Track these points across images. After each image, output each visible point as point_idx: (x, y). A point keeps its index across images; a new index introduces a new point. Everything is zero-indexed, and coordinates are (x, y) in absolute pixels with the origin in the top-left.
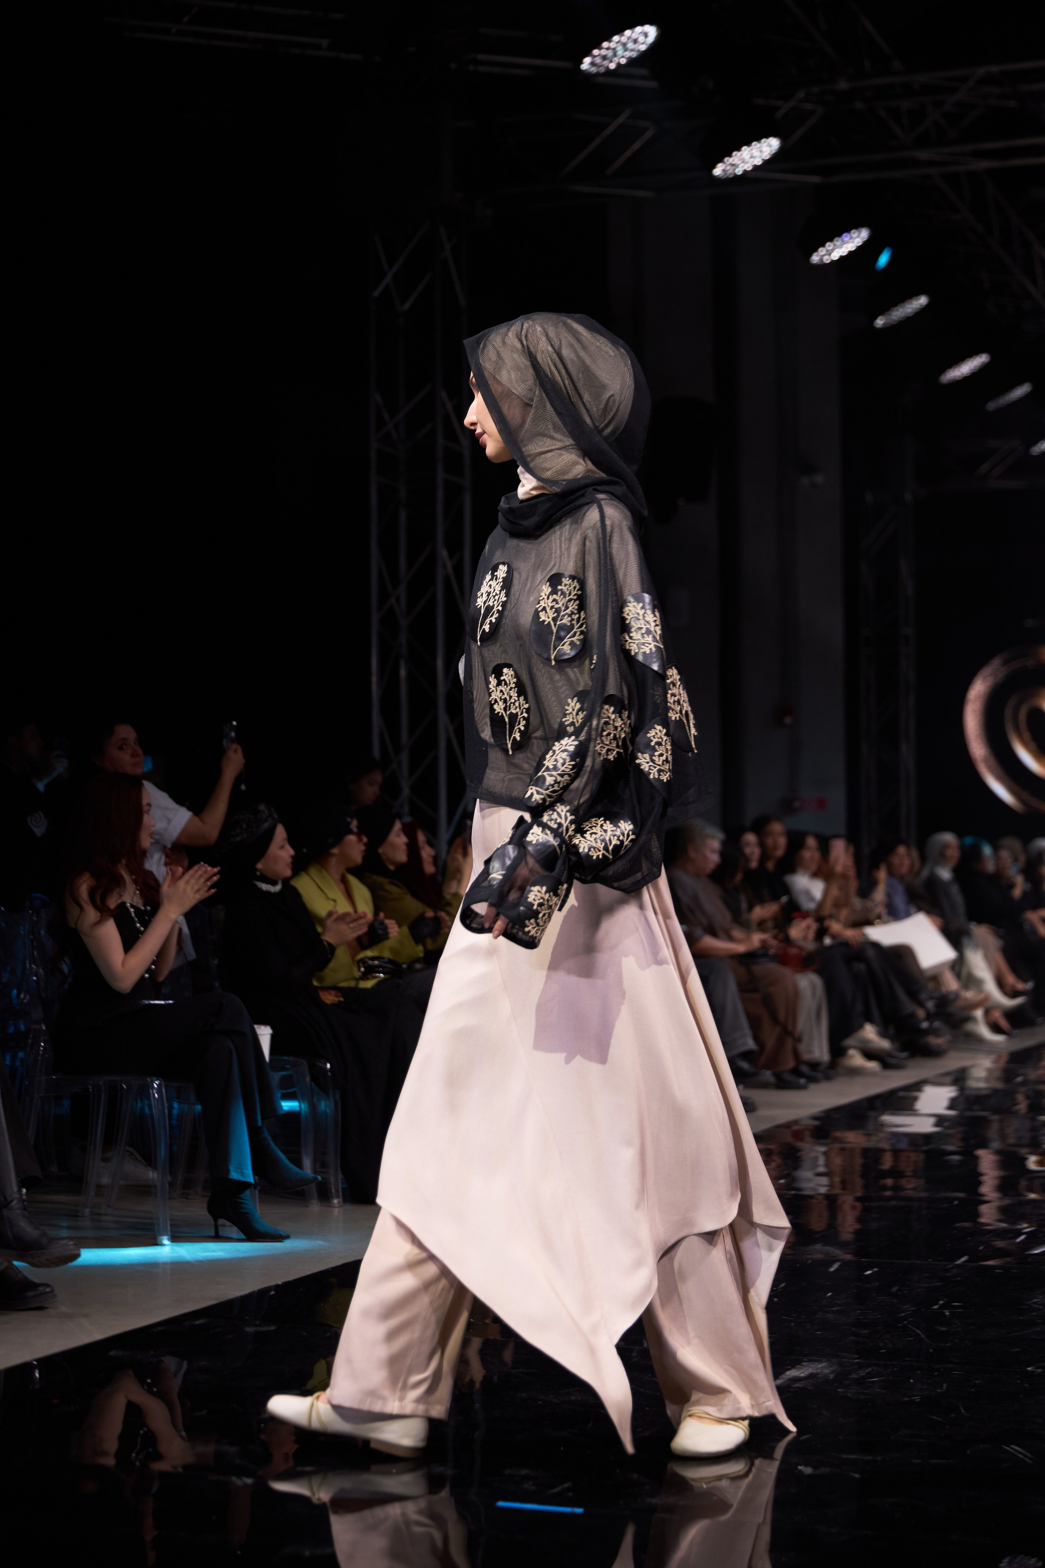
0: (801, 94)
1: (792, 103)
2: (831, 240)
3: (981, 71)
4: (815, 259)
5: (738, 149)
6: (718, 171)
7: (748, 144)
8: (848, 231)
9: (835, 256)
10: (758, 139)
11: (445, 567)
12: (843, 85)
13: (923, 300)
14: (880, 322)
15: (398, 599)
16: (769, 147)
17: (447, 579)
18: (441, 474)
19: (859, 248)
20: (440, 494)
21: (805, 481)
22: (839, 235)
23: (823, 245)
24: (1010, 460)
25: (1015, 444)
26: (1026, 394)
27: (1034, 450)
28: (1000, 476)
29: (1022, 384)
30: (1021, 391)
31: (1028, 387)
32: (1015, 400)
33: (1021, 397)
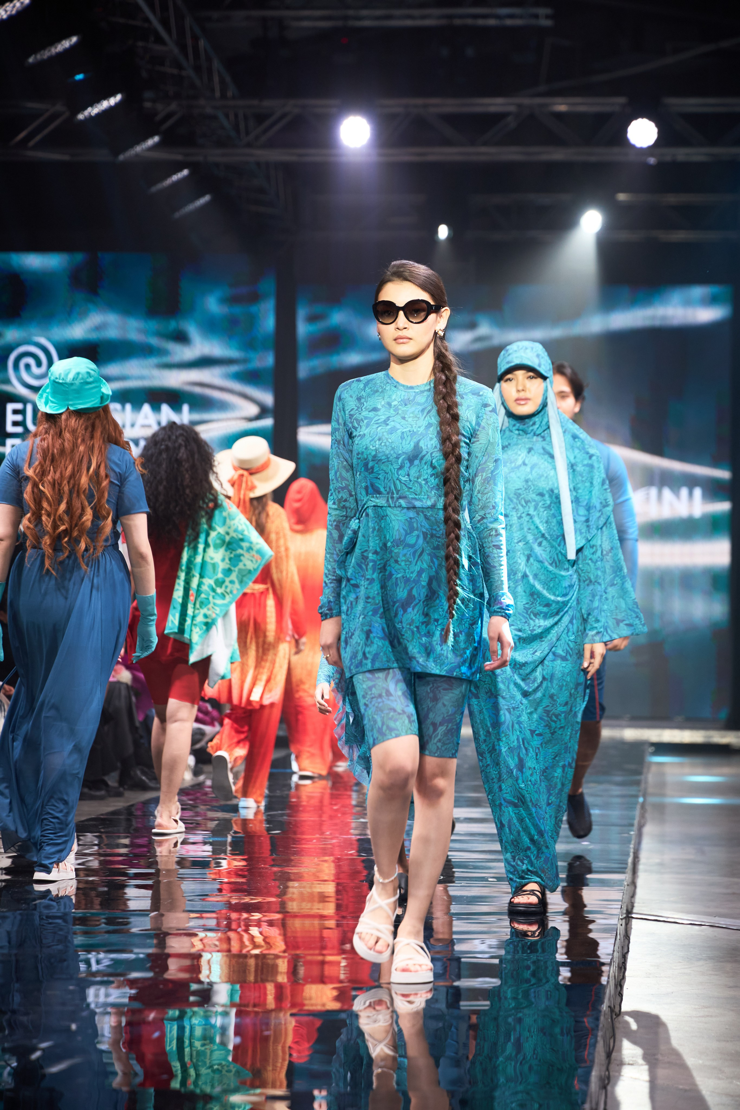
24: (52, 127)
25: (59, 107)
26: (72, 48)
27: (81, 117)
28: (41, 145)
29: (67, 36)
30: (66, 44)
31: (74, 39)
32: (59, 55)
33: (66, 51)
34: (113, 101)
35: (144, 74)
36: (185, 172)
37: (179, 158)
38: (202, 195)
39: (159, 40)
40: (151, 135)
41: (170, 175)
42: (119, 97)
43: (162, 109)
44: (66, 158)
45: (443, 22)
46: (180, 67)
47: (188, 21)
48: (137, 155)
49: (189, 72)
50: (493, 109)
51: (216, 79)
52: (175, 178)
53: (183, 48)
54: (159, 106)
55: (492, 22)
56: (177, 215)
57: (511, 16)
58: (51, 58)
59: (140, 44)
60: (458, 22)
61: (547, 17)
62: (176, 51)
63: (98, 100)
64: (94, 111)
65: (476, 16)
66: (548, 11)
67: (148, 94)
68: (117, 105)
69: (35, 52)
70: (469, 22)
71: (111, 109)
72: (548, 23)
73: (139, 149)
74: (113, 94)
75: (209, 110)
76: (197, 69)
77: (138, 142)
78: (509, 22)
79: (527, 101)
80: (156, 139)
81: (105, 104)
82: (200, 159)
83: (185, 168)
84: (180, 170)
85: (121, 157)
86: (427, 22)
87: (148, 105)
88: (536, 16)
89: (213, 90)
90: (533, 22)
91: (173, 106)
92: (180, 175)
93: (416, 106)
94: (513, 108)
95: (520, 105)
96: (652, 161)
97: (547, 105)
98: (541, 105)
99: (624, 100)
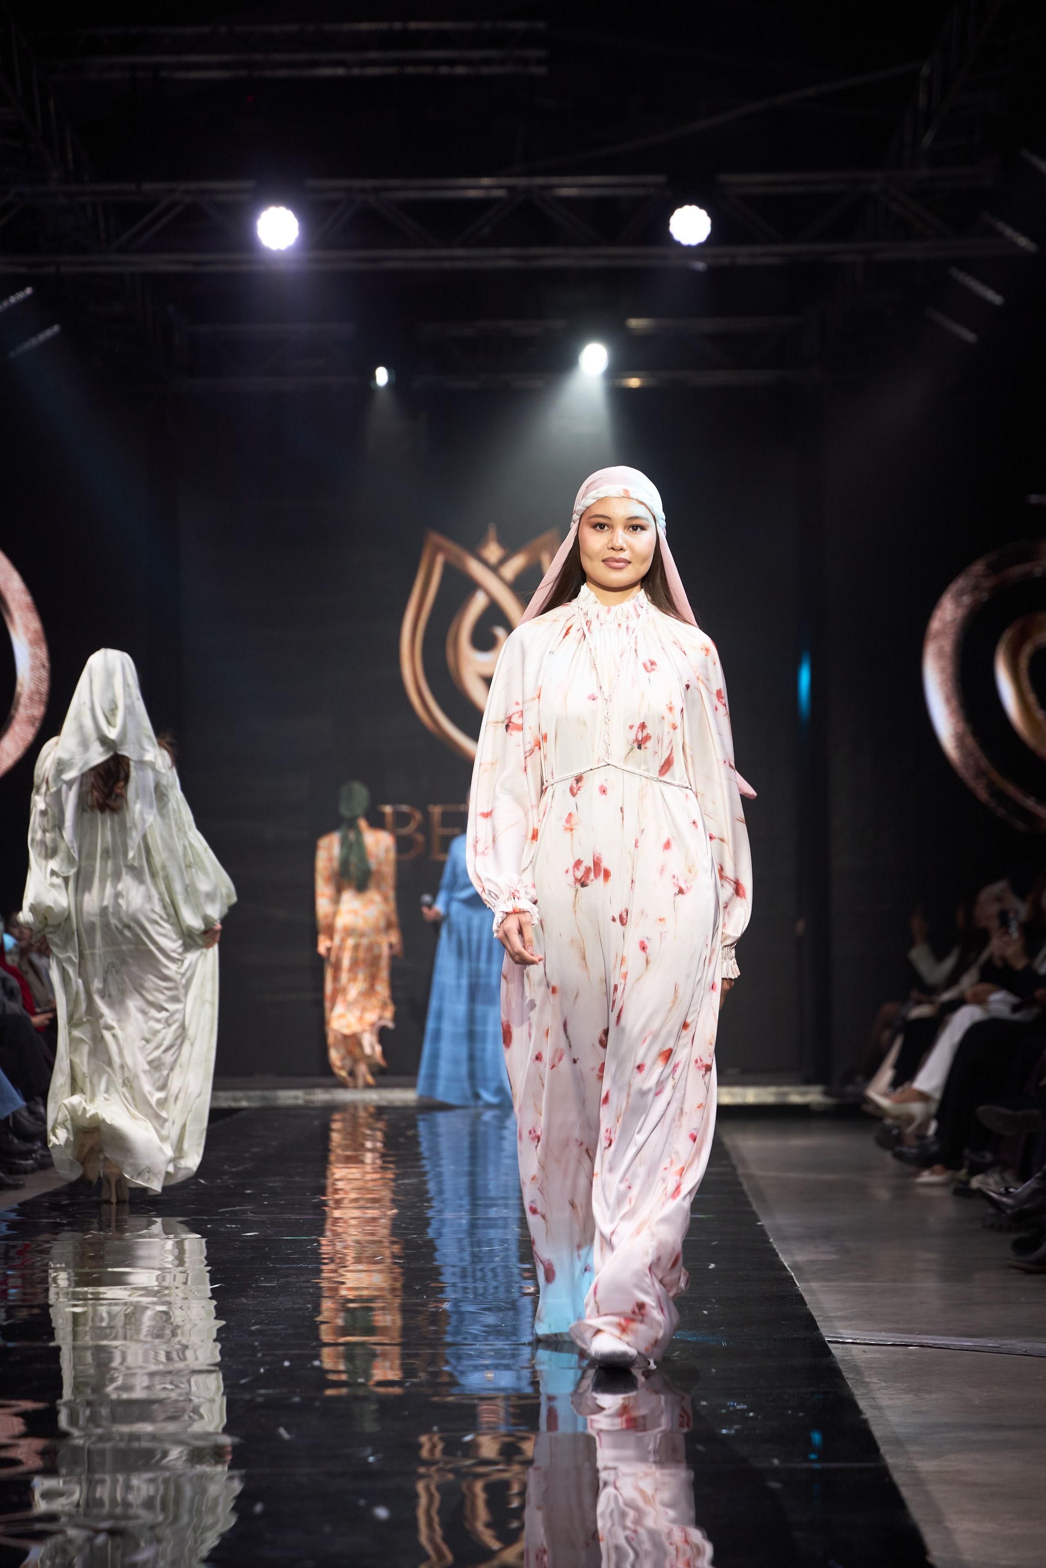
36: (29, 291)
37: (22, 270)
38: (50, 325)
41: (6, 296)
45: (391, 70)
46: (26, 138)
47: (35, 71)
49: (38, 146)
50: (469, 196)
51: (70, 156)
52: (13, 300)
53: (29, 109)
55: (460, 70)
56: (12, 354)
57: (488, 62)
61: (540, 62)
62: (22, 114)
65: (437, 63)
66: (540, 53)
70: (427, 70)
72: (542, 70)
75: (61, 199)
76: (47, 140)
78: (485, 70)
79: (522, 182)
82: (48, 271)
83: (28, 286)
84: (22, 288)
88: (524, 62)
90: (521, 68)
92: (20, 296)
93: (363, 191)
94: (500, 193)
95: (511, 189)
96: (700, 266)
97: (551, 187)
98: (543, 188)
99: (661, 179)
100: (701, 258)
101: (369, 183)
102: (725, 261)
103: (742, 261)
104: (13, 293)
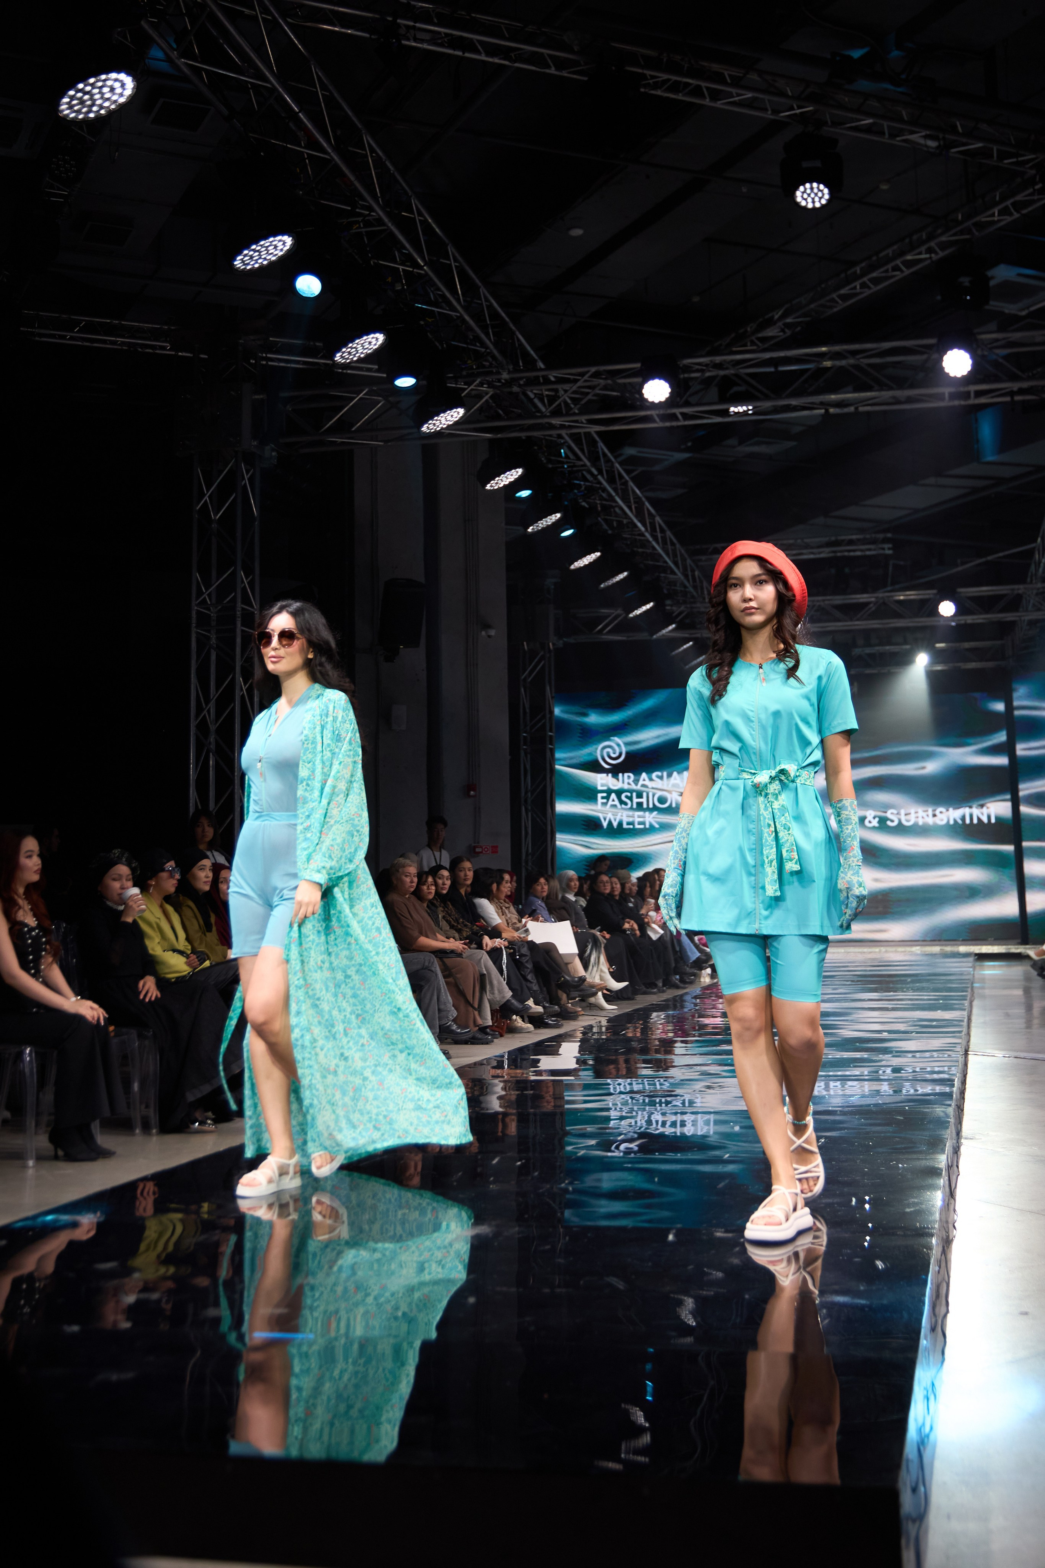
0: (477, 382)
1: (472, 387)
2: (499, 476)
3: (593, 369)
4: (488, 487)
5: (438, 415)
6: (424, 429)
7: (444, 412)
8: (510, 470)
9: (501, 485)
10: (451, 409)
11: (242, 689)
12: (505, 376)
13: (559, 515)
14: (530, 530)
15: (209, 711)
16: (457, 414)
17: (243, 696)
18: (239, 627)
19: (516, 480)
20: (239, 640)
21: (483, 633)
22: (504, 473)
23: (494, 479)
24: (616, 622)
25: (619, 611)
26: (625, 578)
27: (631, 615)
28: (610, 632)
29: (621, 572)
30: (621, 576)
31: (626, 574)
32: (618, 582)
33: (622, 580)
34: (648, 606)
35: (665, 591)
36: (691, 643)
37: (687, 635)
38: (701, 655)
39: (673, 572)
40: (671, 624)
41: (682, 646)
42: (652, 604)
43: (676, 610)
44: (624, 638)
46: (685, 587)
47: (689, 561)
48: (663, 635)
49: (691, 589)
50: (861, 600)
51: (706, 592)
52: (685, 647)
53: (686, 576)
54: (674, 608)
57: (870, 550)
58: (613, 584)
59: (663, 575)
60: (839, 554)
61: (889, 549)
62: (682, 578)
63: (640, 607)
64: (638, 612)
65: (849, 551)
66: (890, 546)
67: (668, 602)
68: (651, 608)
69: (604, 581)
70: (846, 554)
71: (648, 611)
72: (890, 552)
73: (664, 631)
74: (648, 603)
75: (702, 610)
76: (695, 587)
77: (664, 628)
78: (868, 553)
79: (881, 595)
80: (674, 626)
81: (644, 608)
82: (699, 635)
84: (688, 642)
85: (655, 637)
86: (822, 556)
87: (668, 608)
88: (883, 549)
89: (704, 599)
90: (881, 552)
91: (682, 608)
92: (688, 645)
93: (818, 601)
94: (873, 599)
95: (877, 598)
96: (953, 624)
97: (892, 596)
98: (888, 597)
99: (935, 591)
100: (953, 621)
101: (820, 598)
102: (963, 622)
103: (969, 622)
104: (685, 644)
